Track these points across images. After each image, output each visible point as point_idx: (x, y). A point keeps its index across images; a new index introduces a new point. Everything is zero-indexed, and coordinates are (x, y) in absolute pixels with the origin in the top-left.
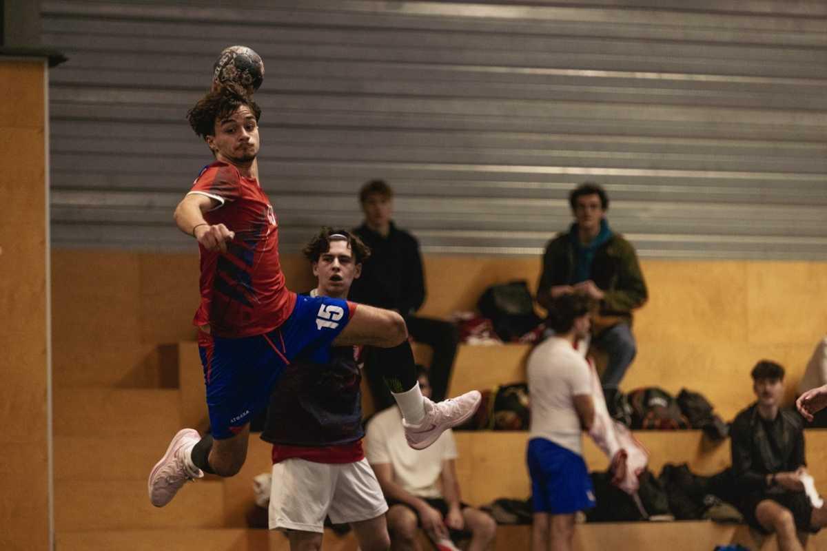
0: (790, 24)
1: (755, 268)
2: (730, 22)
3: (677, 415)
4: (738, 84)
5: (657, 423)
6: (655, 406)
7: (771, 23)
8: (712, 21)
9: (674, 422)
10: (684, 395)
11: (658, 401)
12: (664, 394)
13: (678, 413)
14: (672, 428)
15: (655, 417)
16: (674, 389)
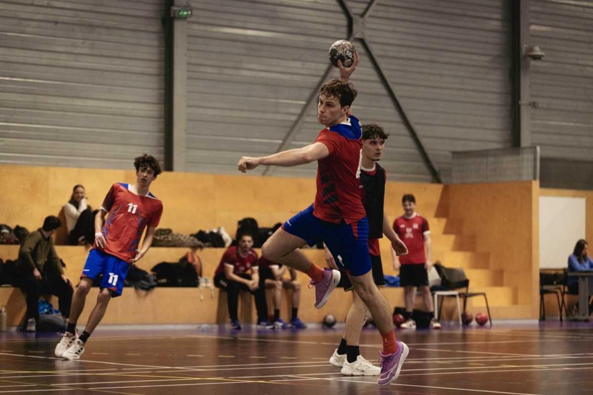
0: (72, 57)
1: (52, 170)
2: (45, 55)
3: (14, 237)
4: (48, 84)
5: (5, 241)
6: (4, 233)
7: (63, 56)
8: (37, 54)
9: (12, 241)
10: (18, 228)
11: (5, 231)
12: (8, 228)
13: (15, 236)
14: (12, 244)
15: (4, 238)
16: (13, 226)
